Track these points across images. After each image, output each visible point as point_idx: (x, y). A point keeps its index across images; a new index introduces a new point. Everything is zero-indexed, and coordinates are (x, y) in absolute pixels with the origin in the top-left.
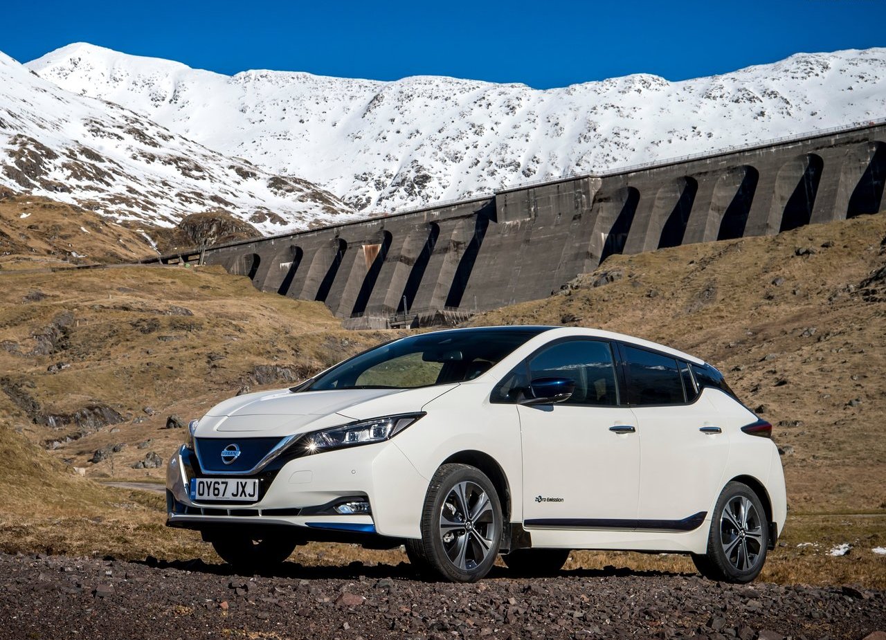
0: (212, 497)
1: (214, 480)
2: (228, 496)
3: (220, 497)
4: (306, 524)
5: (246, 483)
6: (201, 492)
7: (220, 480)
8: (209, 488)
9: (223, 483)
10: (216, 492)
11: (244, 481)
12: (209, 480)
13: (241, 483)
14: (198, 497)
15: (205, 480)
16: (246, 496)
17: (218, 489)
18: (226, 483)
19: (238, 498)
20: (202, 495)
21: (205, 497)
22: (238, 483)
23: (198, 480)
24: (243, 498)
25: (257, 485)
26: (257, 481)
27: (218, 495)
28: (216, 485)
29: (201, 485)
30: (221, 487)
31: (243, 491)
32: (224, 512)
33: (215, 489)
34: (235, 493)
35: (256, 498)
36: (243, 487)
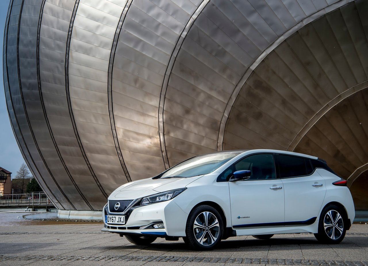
0: (112, 223)
1: (112, 216)
2: (116, 223)
3: (114, 223)
4: (141, 232)
7: (114, 216)
8: (110, 219)
9: (114, 217)
10: (113, 220)
11: (120, 216)
15: (109, 216)
16: (121, 222)
17: (113, 219)
19: (119, 223)
20: (109, 221)
21: (109, 223)
23: (108, 216)
25: (124, 218)
26: (124, 216)
27: (113, 222)
29: (108, 218)
30: (114, 219)
31: (120, 220)
32: (115, 228)
34: (118, 221)
35: (124, 223)
36: (120, 219)
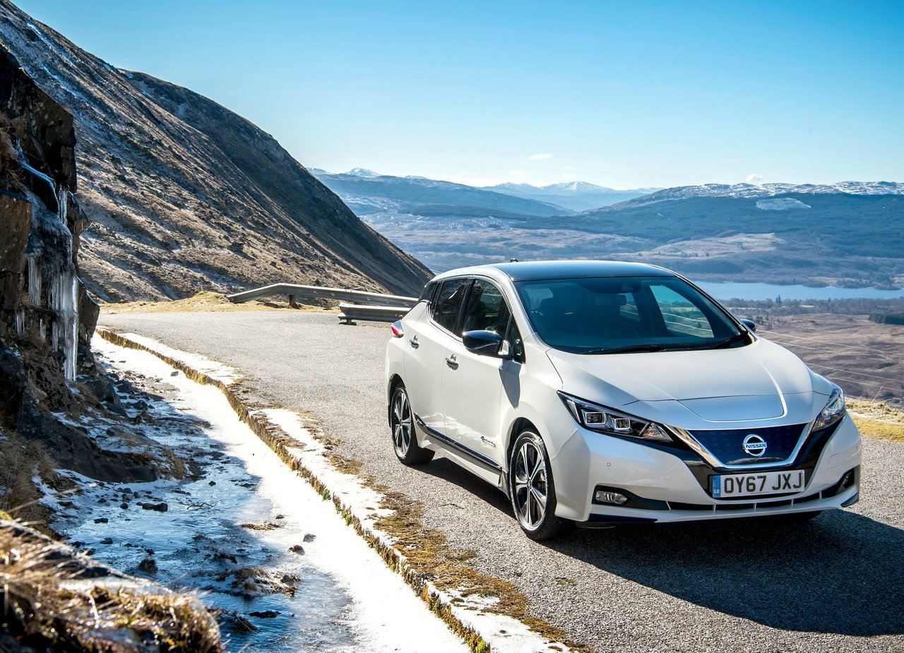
0: (745, 493)
1: (746, 476)
2: (768, 490)
3: (757, 492)
5: (790, 475)
6: (729, 488)
7: (753, 475)
8: (740, 484)
9: (759, 477)
10: (751, 487)
11: (787, 473)
12: (740, 476)
13: (784, 475)
14: (724, 495)
15: (733, 477)
16: (790, 487)
17: (753, 484)
18: (764, 478)
19: (781, 491)
20: (732, 491)
21: (736, 494)
22: (779, 476)
23: (723, 478)
24: (787, 490)
25: (803, 475)
26: (803, 471)
27: (753, 490)
28: (751, 481)
29: (729, 483)
30: (758, 482)
31: (787, 484)
33: (748, 484)
34: (777, 486)
35: (802, 488)
36: (787, 479)
